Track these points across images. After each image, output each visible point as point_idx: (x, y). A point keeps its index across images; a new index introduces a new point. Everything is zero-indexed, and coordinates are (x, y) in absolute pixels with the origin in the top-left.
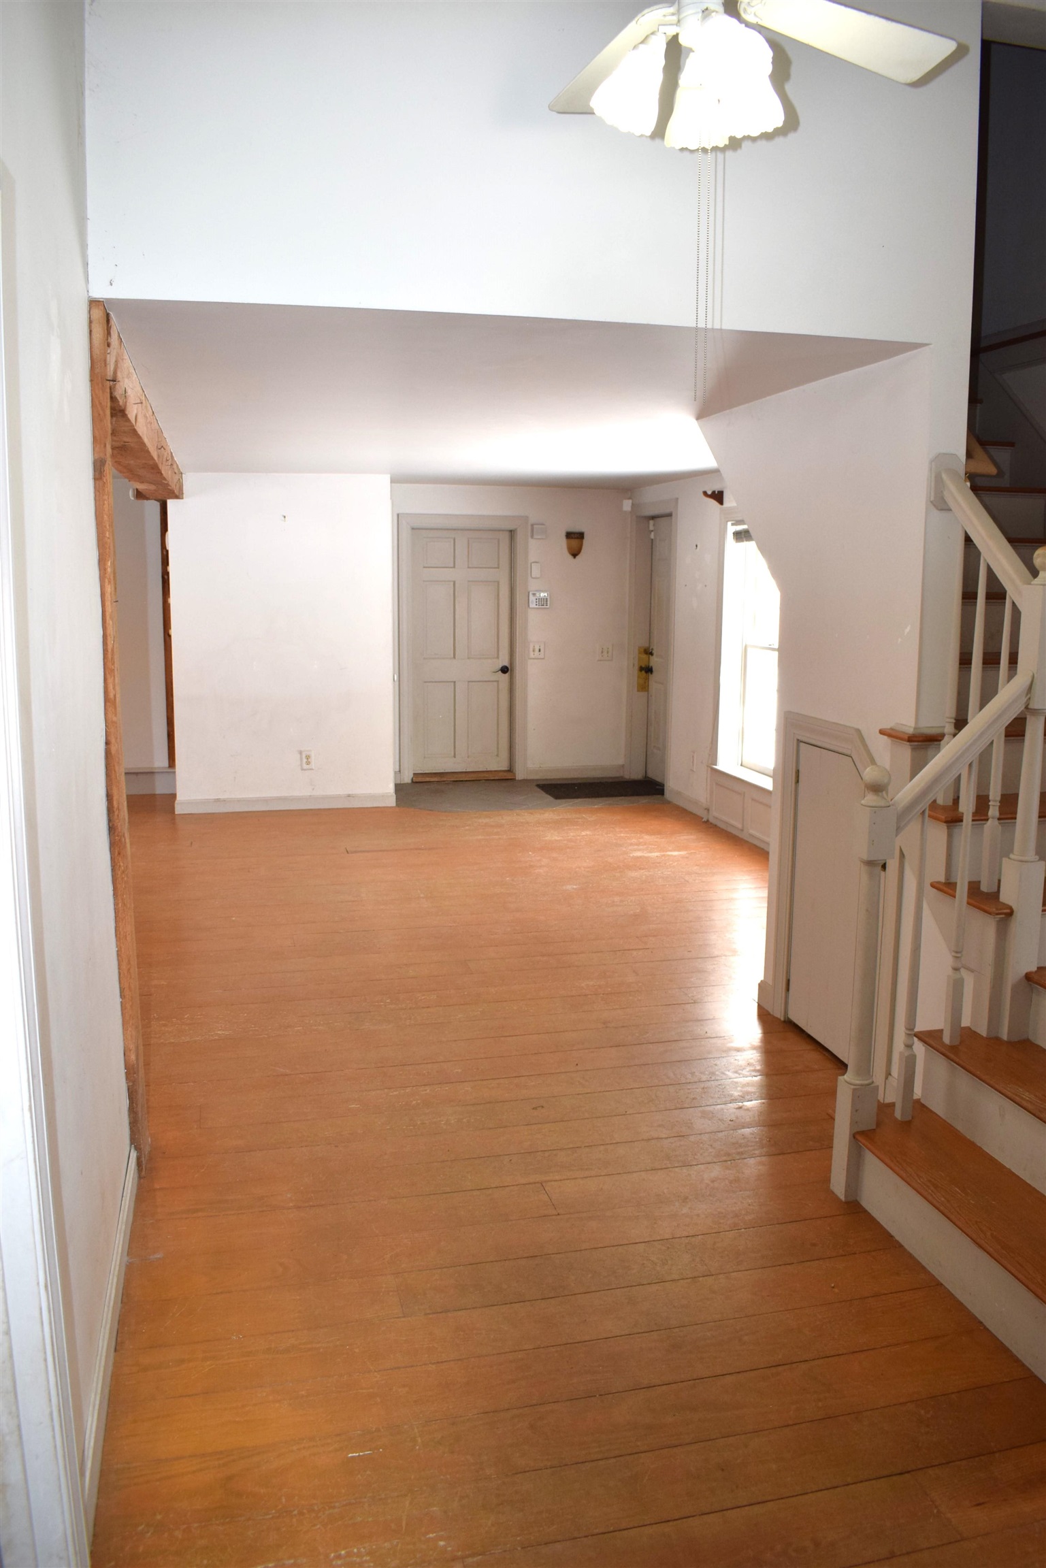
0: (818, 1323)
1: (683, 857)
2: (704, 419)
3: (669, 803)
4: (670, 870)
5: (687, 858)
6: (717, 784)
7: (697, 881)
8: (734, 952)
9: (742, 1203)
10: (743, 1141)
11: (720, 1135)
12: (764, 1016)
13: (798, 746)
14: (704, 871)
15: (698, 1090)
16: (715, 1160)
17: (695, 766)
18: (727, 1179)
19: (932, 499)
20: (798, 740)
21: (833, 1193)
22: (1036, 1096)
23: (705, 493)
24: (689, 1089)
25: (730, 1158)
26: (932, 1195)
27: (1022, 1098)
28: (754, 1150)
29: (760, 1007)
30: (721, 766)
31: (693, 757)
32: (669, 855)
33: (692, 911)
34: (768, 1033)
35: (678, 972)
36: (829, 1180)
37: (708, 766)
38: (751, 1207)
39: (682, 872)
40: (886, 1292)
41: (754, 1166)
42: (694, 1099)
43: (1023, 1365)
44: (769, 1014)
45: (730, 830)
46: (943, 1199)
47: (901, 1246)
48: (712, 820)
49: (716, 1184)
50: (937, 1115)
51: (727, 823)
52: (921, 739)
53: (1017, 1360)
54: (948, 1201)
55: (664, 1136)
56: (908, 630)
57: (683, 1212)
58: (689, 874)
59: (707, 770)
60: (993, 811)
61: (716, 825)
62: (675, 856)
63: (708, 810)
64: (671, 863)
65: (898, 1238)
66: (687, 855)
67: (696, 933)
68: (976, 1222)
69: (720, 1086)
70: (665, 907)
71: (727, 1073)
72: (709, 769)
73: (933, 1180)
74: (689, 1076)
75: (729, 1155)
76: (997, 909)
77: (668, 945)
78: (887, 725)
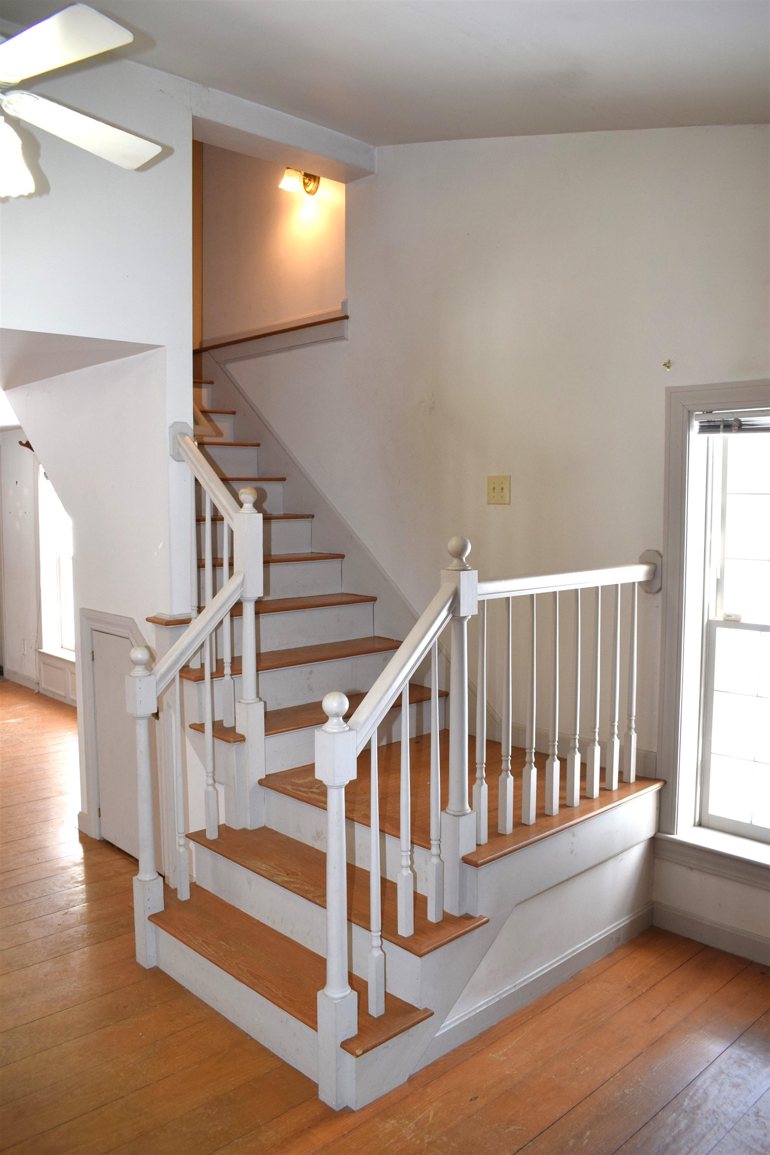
0: (131, 1065)
1: (19, 723)
2: (11, 390)
3: (7, 681)
4: (8, 734)
5: (23, 723)
6: (44, 663)
7: (30, 741)
8: (61, 793)
9: (69, 987)
10: (69, 939)
11: (51, 938)
12: (84, 838)
13: (92, 633)
14: (36, 732)
15: (32, 906)
16: (47, 958)
17: (26, 651)
18: (56, 971)
19: (172, 453)
20: (91, 629)
21: (139, 964)
22: (270, 866)
23: (21, 443)
24: (25, 906)
25: (60, 954)
26: (205, 951)
27: (260, 869)
28: (78, 944)
29: (81, 833)
30: (45, 650)
31: (24, 644)
32: (7, 723)
33: (26, 764)
34: (87, 851)
35: (15, 815)
36: (135, 956)
37: (35, 650)
38: (77, 989)
39: (18, 735)
40: (180, 1029)
41: (79, 958)
42: (29, 913)
43: (278, 1058)
44: (87, 836)
45: (57, 698)
46: (213, 952)
47: (189, 992)
48: (42, 691)
49: (49, 978)
50: (208, 891)
51: (52, 692)
52: (175, 623)
53: (274, 1055)
54: (217, 953)
55: (6, 948)
56: (160, 546)
57: (23, 1005)
58: (23, 735)
59: (36, 654)
60: (227, 670)
61: (45, 695)
62: (12, 723)
63: (38, 684)
64: (9, 729)
65: (187, 987)
66: (22, 721)
67: (29, 782)
68: (236, 963)
69: (50, 900)
70: (4, 764)
71: (55, 888)
72: (37, 653)
73: (205, 940)
74: (24, 896)
75: (58, 952)
76: (234, 739)
77: (6, 795)
78: (151, 615)
